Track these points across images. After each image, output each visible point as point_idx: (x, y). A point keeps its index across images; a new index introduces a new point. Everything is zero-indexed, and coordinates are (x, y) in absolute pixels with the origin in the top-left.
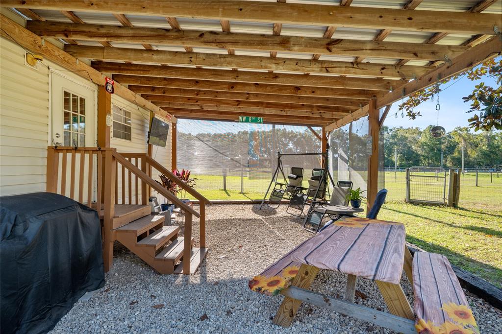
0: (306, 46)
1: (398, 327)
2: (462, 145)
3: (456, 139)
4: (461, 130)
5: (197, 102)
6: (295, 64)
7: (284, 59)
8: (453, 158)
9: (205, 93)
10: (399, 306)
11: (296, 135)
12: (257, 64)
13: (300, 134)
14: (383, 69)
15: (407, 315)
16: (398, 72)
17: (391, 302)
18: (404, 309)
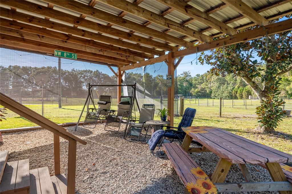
0: (174, 3)
1: (282, 188)
2: (160, 84)
3: (158, 81)
4: (160, 77)
5: (22, 29)
6: (150, 15)
7: (143, 8)
8: (157, 91)
9: (39, 22)
10: (279, 175)
11: (65, 73)
12: (124, 6)
13: (68, 72)
14: (194, 33)
15: (283, 179)
16: (200, 37)
17: (275, 174)
18: (282, 177)
